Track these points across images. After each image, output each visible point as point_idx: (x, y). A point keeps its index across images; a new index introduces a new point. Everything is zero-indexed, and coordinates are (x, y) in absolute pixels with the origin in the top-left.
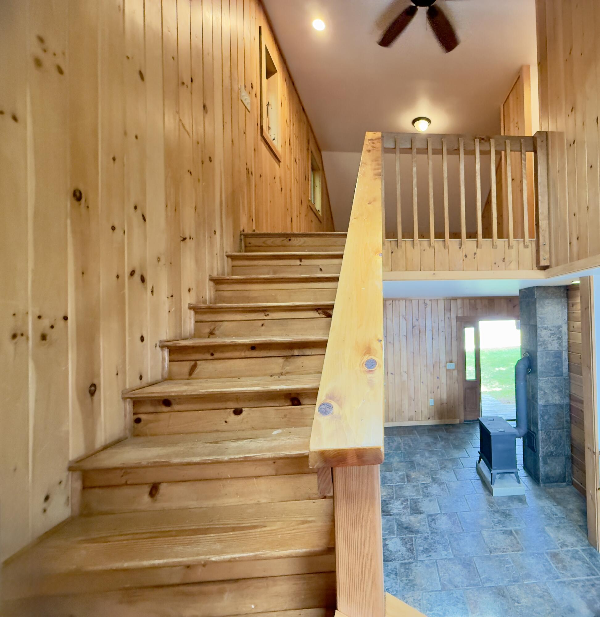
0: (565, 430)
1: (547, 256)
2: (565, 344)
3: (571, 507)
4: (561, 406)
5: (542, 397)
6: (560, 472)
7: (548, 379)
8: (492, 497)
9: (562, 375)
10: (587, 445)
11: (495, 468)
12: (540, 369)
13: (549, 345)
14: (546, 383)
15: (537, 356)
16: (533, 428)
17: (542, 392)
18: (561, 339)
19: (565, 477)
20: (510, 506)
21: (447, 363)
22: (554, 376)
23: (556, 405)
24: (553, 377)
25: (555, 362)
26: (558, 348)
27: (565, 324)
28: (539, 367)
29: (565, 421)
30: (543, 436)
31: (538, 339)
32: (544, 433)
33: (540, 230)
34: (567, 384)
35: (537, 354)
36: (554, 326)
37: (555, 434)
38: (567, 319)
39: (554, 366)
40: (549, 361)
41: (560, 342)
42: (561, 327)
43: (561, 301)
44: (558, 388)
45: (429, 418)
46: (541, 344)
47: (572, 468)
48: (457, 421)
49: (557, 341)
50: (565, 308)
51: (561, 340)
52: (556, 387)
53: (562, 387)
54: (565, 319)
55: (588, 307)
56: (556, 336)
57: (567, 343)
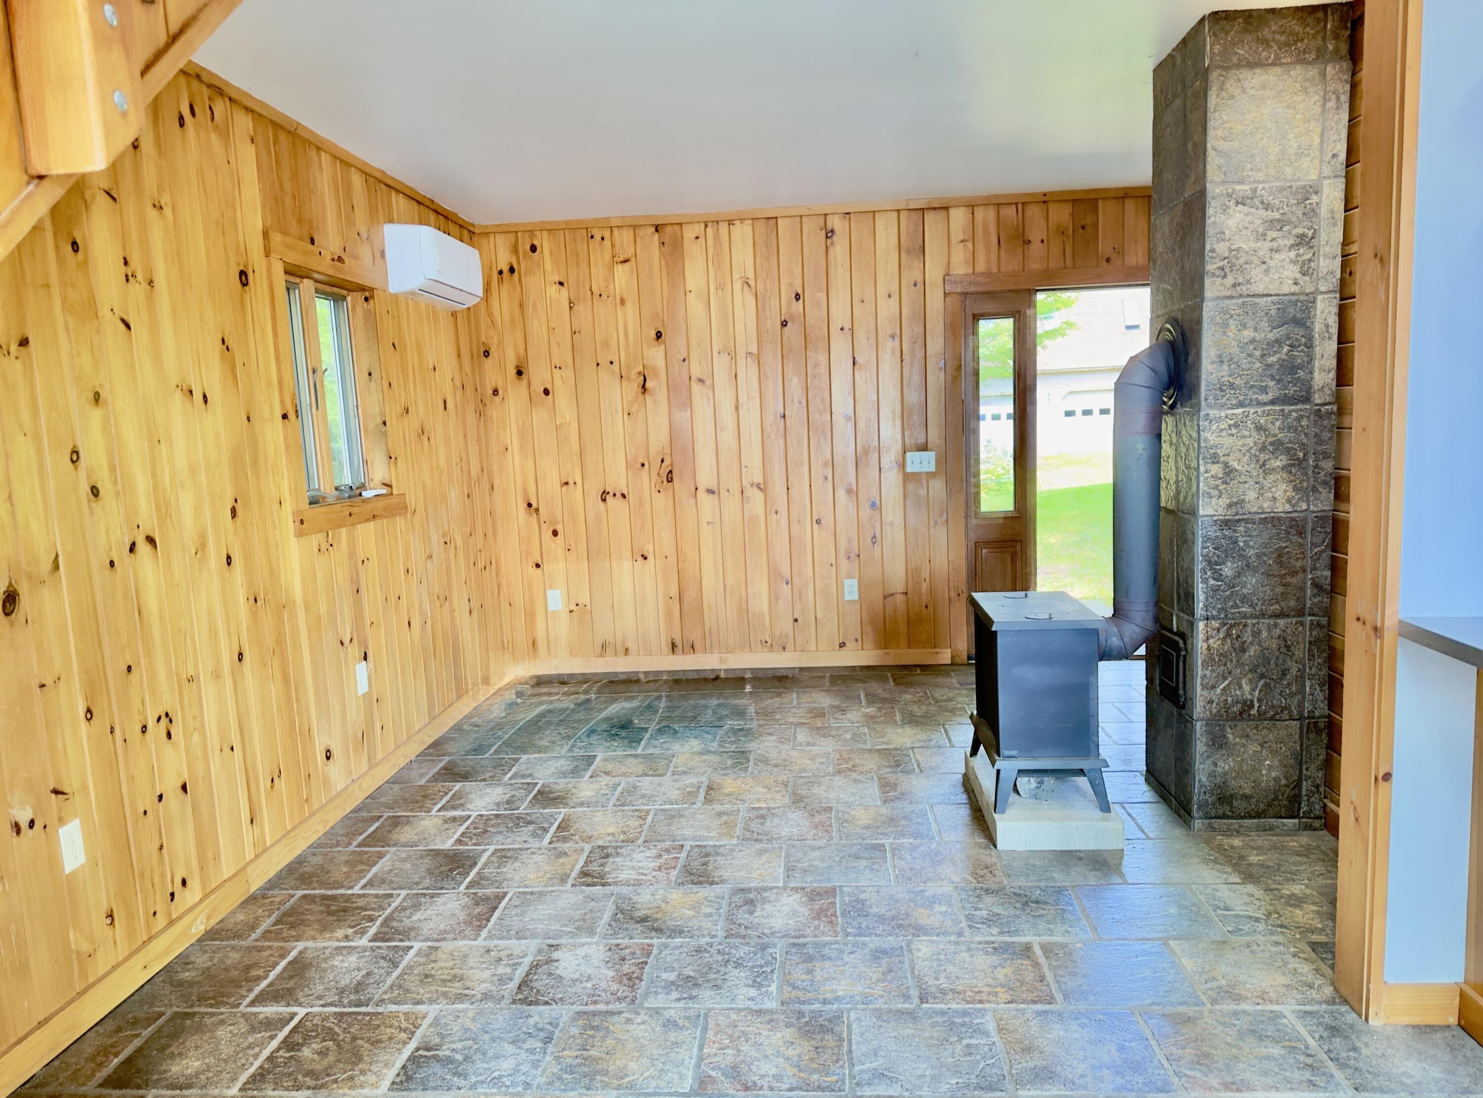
0: (1308, 618)
2: (1329, 266)
4: (1295, 526)
5: (1216, 487)
6: (1276, 779)
7: (1248, 415)
8: (994, 853)
9: (1307, 399)
11: (1014, 753)
12: (1210, 373)
13: (1256, 273)
14: (1234, 431)
15: (1199, 322)
16: (1177, 616)
17: (1216, 469)
18: (1315, 242)
19: (1295, 799)
22: (1272, 402)
23: (1272, 520)
24: (1270, 408)
25: (1278, 342)
26: (1296, 284)
27: (1337, 177)
28: (1208, 365)
29: (1308, 584)
30: (1211, 641)
32: (1218, 630)
34: (1326, 435)
36: (1282, 190)
37: (1265, 634)
38: (1343, 156)
39: (1273, 359)
40: (1253, 341)
41: (1309, 256)
42: (1315, 189)
43: (1323, 74)
44: (1290, 451)
46: (1222, 268)
47: (1327, 765)
49: (1292, 254)
50: (1336, 107)
51: (1311, 247)
52: (1277, 446)
53: (1304, 445)
54: (1335, 156)
56: (1289, 232)
57: (1339, 260)
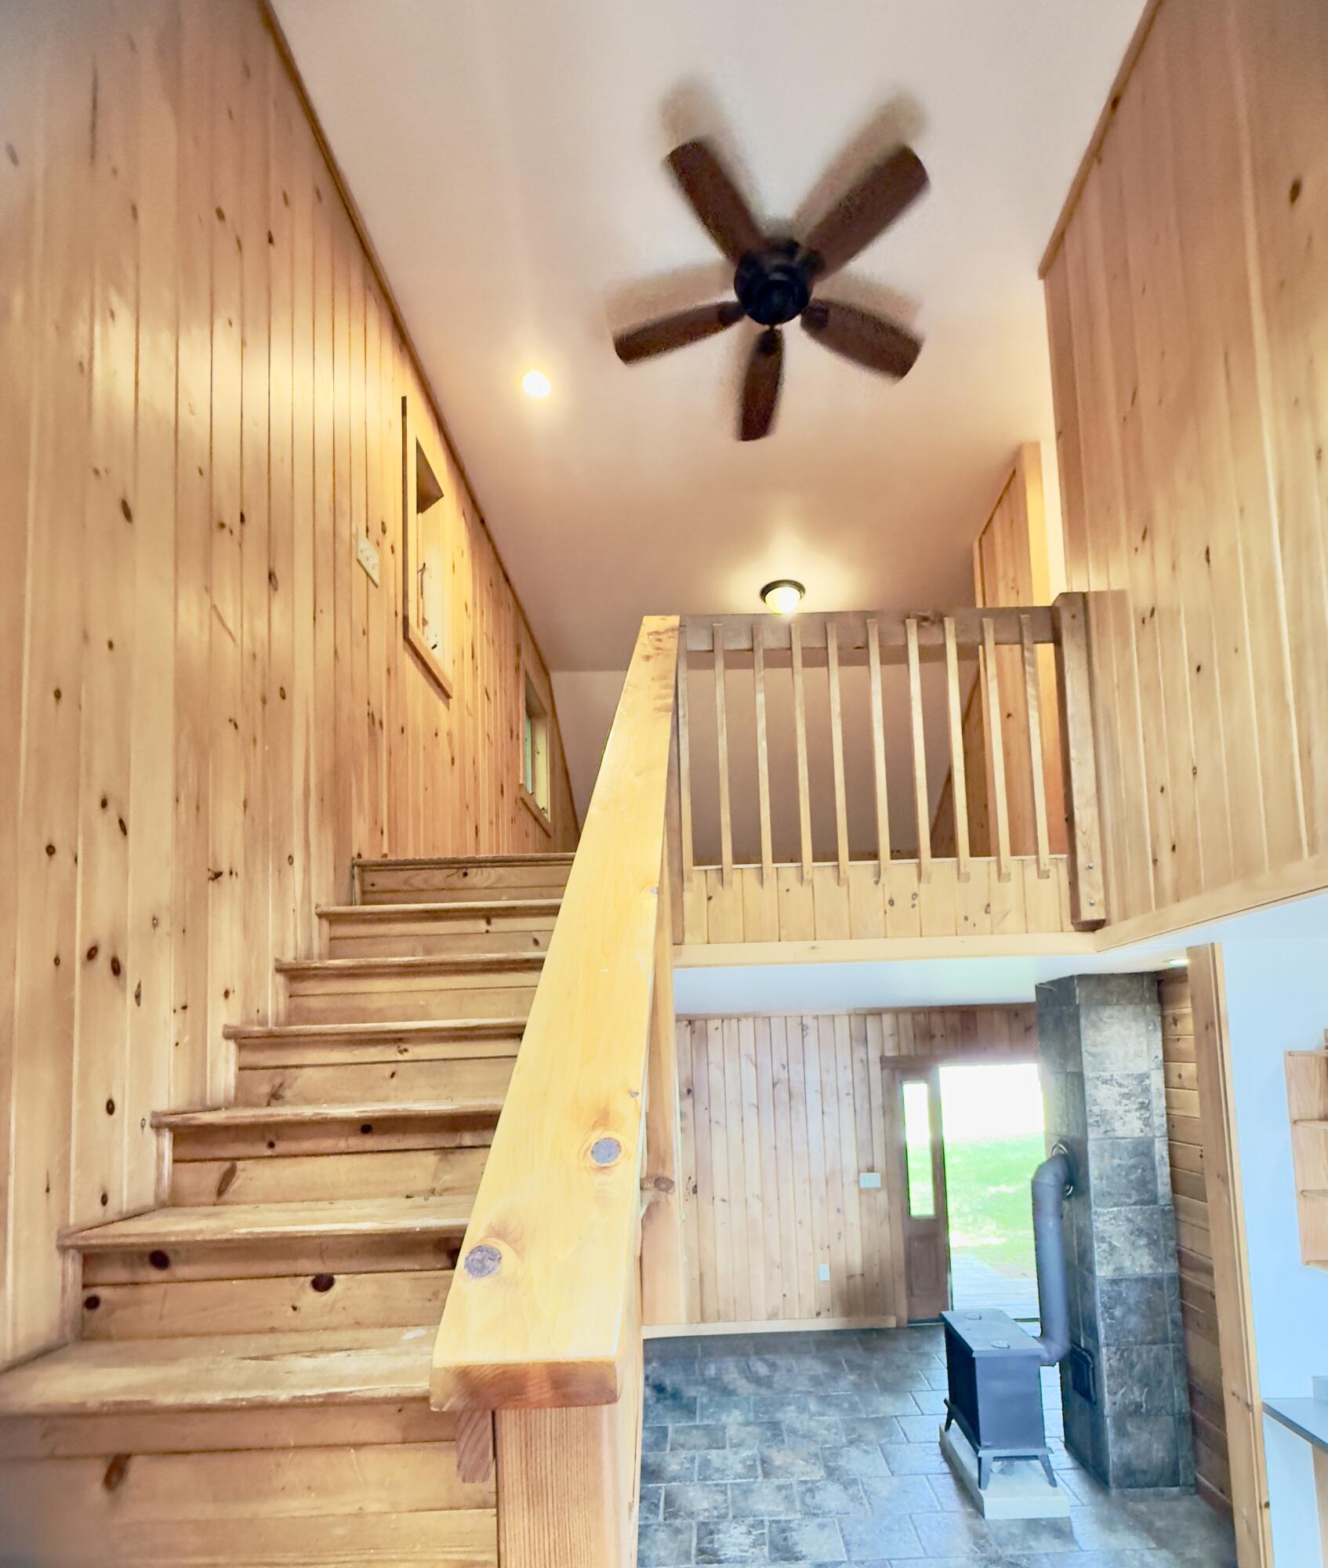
0: (1171, 1346)
1: (1099, 896)
2: (1160, 1121)
3: (1195, 1552)
4: (1156, 1283)
6: (1162, 1459)
7: (1120, 1212)
8: (983, 1522)
9: (1154, 1201)
10: (1229, 1384)
11: (987, 1444)
12: (1095, 1186)
13: (1117, 1125)
14: (1113, 1222)
15: (1085, 1152)
16: (1085, 1339)
17: (1105, 1246)
18: (1150, 1107)
19: (1175, 1473)
20: (1030, 1548)
21: (861, 1174)
22: (1135, 1204)
23: (1143, 1279)
24: (1133, 1207)
25: (1135, 1167)
26: (1142, 1131)
27: (1158, 1069)
28: (1093, 1181)
29: (1169, 1321)
30: (1111, 1361)
31: (1088, 1109)
32: (1115, 1353)
33: (1079, 833)
34: (1170, 1224)
35: (1086, 1146)
36: (1129, 1076)
37: (1145, 1356)
38: (1161, 1057)
39: (1132, 1177)
40: (1119, 1165)
41: (1147, 1115)
42: (1147, 1076)
43: (1144, 1010)
44: (1148, 1235)
45: (818, 1314)
46: (1097, 1121)
47: (1194, 1447)
48: (892, 1322)
49: (1138, 1114)
50: (1155, 1030)
51: (1148, 1110)
52: (1140, 1232)
53: (1156, 1231)
54: (1156, 1057)
55: (1213, 1023)
56: (1134, 1101)
57: (1165, 1118)
